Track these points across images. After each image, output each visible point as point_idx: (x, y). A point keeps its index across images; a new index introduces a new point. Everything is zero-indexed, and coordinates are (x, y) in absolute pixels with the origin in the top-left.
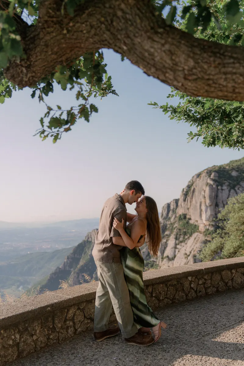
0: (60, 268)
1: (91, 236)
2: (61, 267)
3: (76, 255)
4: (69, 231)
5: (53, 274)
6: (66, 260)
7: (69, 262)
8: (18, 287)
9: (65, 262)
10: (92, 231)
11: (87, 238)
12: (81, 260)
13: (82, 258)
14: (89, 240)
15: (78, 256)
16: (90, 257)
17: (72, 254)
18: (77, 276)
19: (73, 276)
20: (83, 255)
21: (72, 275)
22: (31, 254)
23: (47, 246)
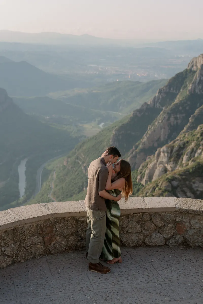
0: (148, 105)
1: (196, 63)
2: (149, 103)
3: (172, 89)
4: (176, 56)
5: (137, 111)
6: (157, 95)
7: (161, 97)
9: (155, 97)
10: (199, 56)
11: (190, 66)
12: (178, 96)
13: (180, 94)
14: (193, 69)
15: (174, 91)
16: (189, 93)
17: (166, 86)
18: (167, 117)
19: (162, 116)
20: (181, 90)
21: (160, 116)
22: (120, 82)
23: (143, 74)
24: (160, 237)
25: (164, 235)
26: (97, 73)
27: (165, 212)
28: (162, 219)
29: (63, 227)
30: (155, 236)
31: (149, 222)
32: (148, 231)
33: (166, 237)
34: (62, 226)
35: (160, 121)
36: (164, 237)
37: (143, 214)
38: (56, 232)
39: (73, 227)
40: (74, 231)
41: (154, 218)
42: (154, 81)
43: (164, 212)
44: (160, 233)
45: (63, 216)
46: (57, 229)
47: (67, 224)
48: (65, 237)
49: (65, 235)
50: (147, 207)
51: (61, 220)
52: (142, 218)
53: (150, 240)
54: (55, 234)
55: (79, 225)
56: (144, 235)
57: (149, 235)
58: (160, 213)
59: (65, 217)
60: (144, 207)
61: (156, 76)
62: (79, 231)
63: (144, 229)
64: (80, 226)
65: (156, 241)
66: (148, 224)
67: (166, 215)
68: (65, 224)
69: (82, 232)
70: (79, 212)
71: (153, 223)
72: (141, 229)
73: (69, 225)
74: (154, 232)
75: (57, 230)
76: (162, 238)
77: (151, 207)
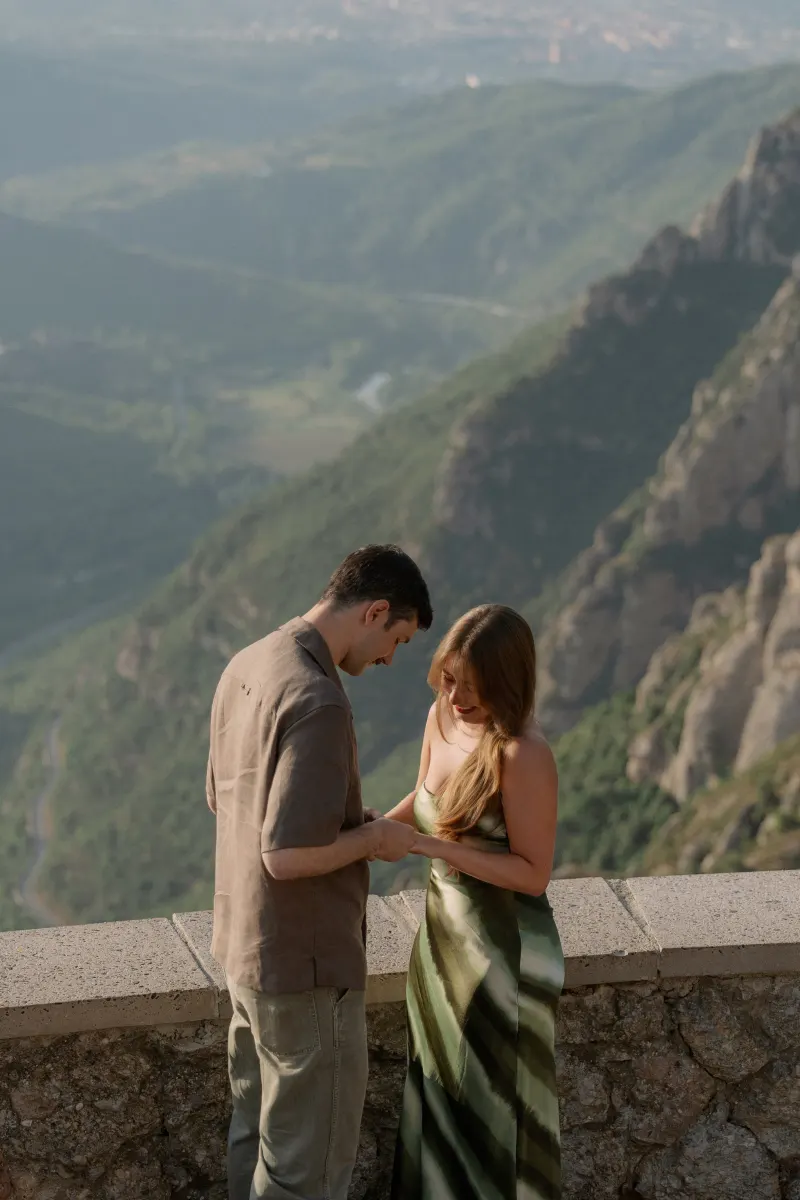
0: (687, 243)
2: (694, 231)
5: (617, 284)
6: (745, 172)
7: (772, 187)
8: (357, 375)
9: (735, 187)
19: (784, 318)
21: (776, 315)
22: (487, 92)
23: (646, 36)
24: (740, 1151)
25: (770, 1136)
26: (333, 34)
27: (773, 978)
28: (753, 1028)
29: (60, 1106)
30: (706, 1144)
31: (663, 1048)
32: (659, 1111)
33: (784, 1152)
34: (56, 1096)
35: (776, 354)
36: (770, 1153)
37: (620, 992)
38: (15, 1142)
39: (133, 1103)
40: (142, 1126)
41: (693, 1021)
42: (720, 80)
43: (764, 976)
44: (738, 1124)
45: (64, 1028)
46: (19, 1121)
47: (92, 1082)
48: (79, 1173)
49: (78, 1159)
50: (644, 946)
51: (49, 1055)
52: (614, 1022)
53: (676, 1173)
54: (11, 1152)
55: (179, 1082)
56: (633, 1142)
57: (669, 1141)
58: (735, 983)
59: (75, 1036)
60: (620, 947)
61: (733, 43)
62: (178, 1127)
63: (628, 1102)
64: (186, 1092)
65: (714, 1179)
66: (657, 1062)
67: (777, 998)
68: (74, 1083)
69: (199, 1133)
70: (171, 994)
71: (690, 1054)
72: (606, 1102)
73: (105, 1090)
74: (703, 1118)
75: (26, 1123)
76: (757, 1156)
77: (676, 942)
